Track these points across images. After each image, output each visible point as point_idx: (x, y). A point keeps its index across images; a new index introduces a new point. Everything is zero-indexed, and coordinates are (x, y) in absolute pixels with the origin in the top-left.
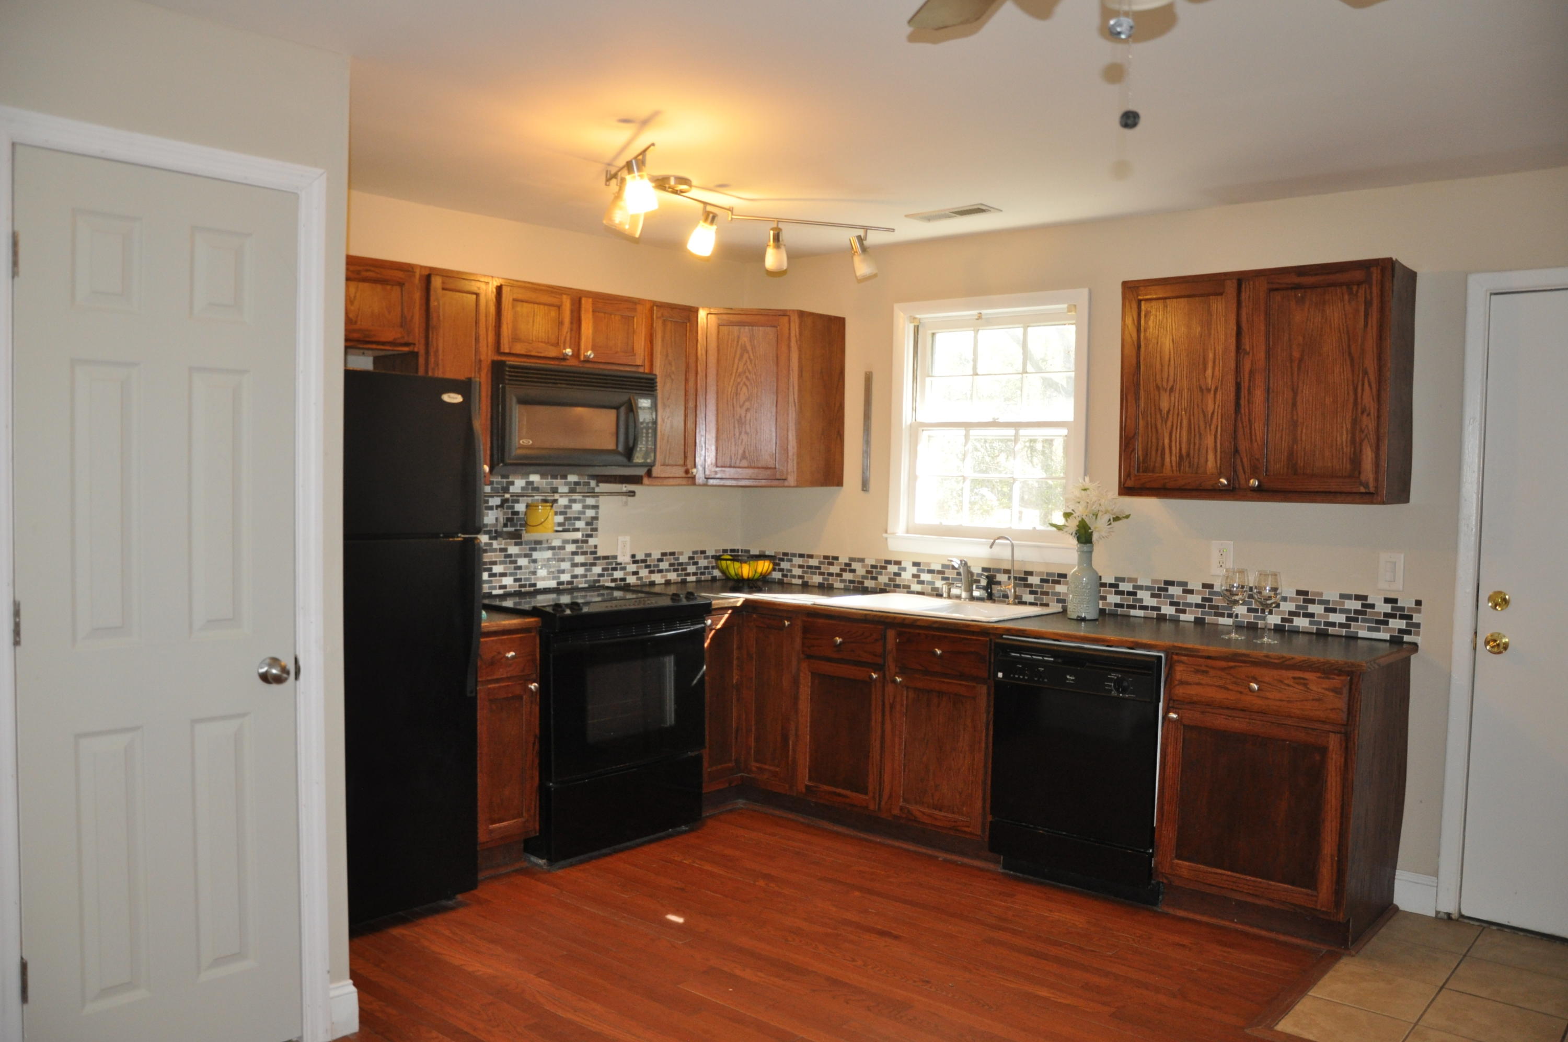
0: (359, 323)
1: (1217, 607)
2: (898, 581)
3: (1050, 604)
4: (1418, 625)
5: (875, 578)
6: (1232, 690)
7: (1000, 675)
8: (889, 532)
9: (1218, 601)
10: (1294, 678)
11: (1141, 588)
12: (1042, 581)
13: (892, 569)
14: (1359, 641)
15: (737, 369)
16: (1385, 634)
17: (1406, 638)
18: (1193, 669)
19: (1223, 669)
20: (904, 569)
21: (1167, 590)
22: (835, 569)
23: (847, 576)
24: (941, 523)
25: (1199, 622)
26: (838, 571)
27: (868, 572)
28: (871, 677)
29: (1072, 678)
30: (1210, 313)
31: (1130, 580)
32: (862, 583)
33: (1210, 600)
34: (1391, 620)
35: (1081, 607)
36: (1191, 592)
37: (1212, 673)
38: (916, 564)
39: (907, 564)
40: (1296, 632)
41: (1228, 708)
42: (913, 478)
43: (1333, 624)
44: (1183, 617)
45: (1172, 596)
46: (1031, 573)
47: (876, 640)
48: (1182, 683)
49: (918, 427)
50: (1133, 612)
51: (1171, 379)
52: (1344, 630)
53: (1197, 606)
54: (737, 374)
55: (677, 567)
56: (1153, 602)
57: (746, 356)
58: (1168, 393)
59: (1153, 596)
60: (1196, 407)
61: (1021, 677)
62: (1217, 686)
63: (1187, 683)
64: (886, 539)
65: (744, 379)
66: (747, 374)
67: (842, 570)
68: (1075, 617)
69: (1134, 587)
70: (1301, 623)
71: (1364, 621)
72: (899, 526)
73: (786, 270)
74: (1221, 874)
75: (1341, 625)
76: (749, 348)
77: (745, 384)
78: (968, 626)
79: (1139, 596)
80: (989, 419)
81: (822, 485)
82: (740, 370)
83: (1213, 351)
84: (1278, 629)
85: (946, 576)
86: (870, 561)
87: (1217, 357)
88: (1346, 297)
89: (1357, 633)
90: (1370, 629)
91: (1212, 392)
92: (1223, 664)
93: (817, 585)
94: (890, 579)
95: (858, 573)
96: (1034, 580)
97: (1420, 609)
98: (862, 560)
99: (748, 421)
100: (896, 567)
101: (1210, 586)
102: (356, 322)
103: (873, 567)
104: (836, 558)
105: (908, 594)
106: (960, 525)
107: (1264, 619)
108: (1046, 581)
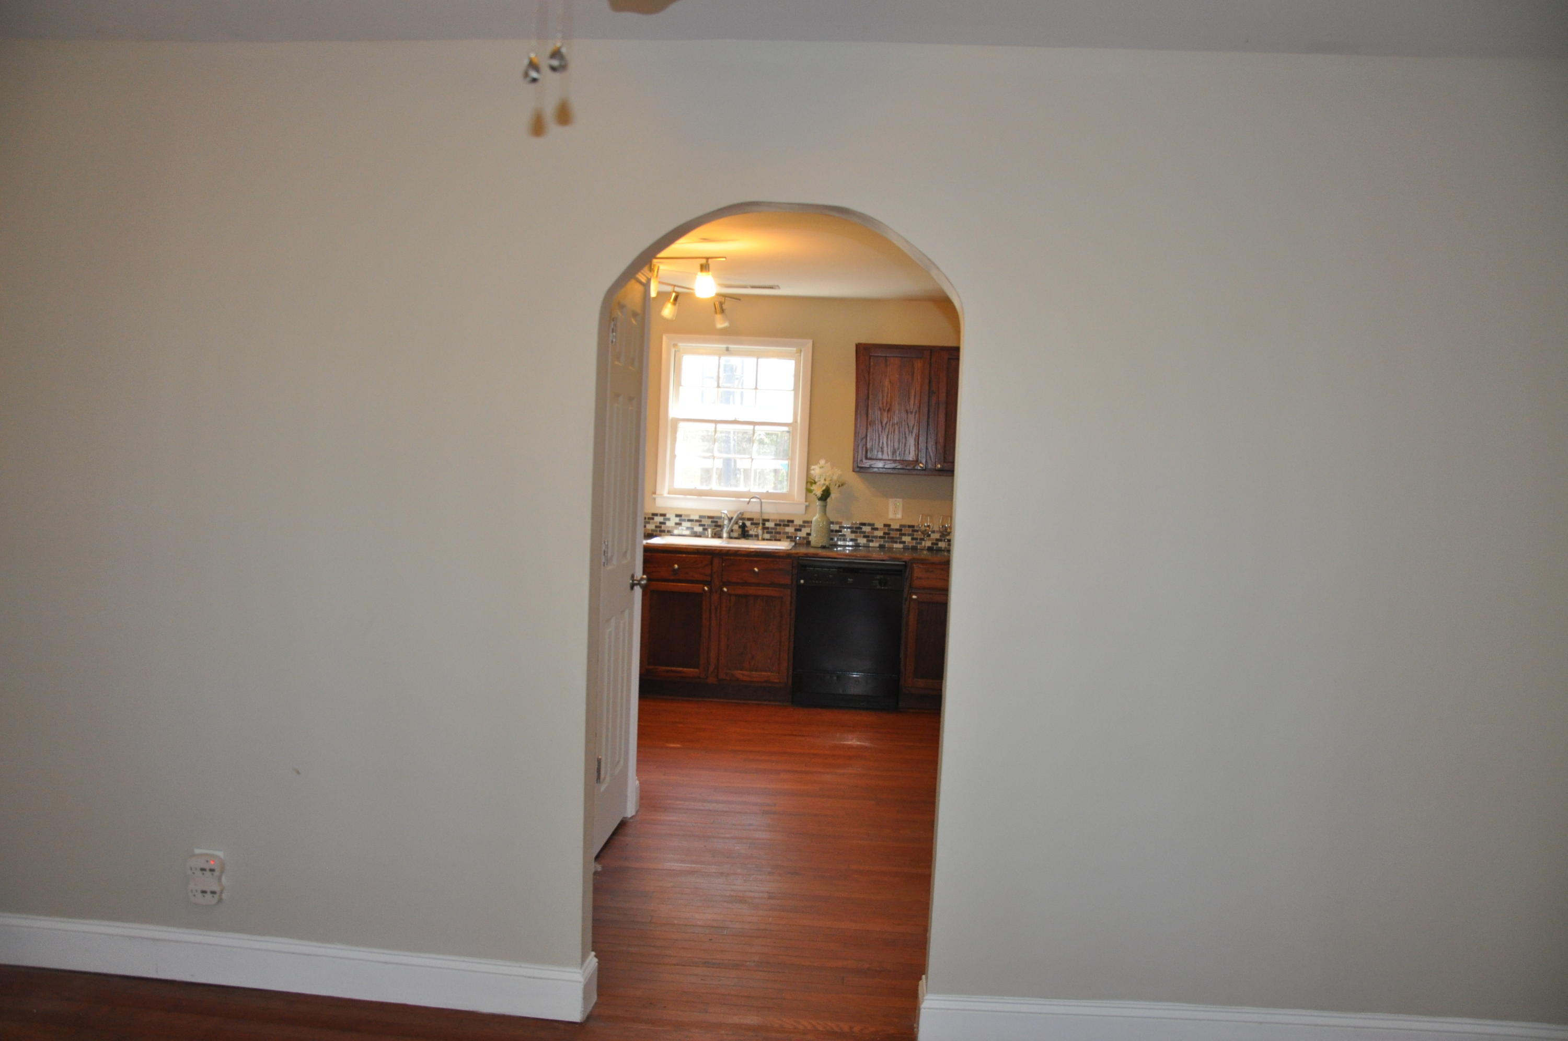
1: (892, 538)
2: (663, 527)
3: (782, 539)
7: (802, 582)
8: (657, 493)
9: (893, 534)
11: (844, 527)
12: (776, 525)
13: (659, 519)
18: (925, 571)
20: (669, 519)
21: (861, 528)
24: (695, 488)
25: (881, 547)
28: (704, 590)
29: (851, 579)
30: (913, 368)
31: (837, 523)
33: (888, 534)
36: (877, 529)
37: (936, 572)
38: (677, 516)
39: (671, 516)
42: (673, 456)
44: (871, 544)
45: (864, 532)
46: (768, 520)
47: (703, 565)
48: (917, 578)
49: (676, 421)
51: (889, 403)
53: (880, 537)
56: (852, 536)
58: (886, 412)
59: (852, 532)
60: (903, 421)
62: (939, 579)
63: (922, 579)
64: (655, 499)
68: (820, 546)
69: (840, 527)
72: (664, 490)
80: (733, 419)
83: (914, 389)
84: (930, 549)
85: (703, 523)
87: (917, 393)
91: (914, 413)
96: (770, 525)
100: (662, 518)
101: (889, 526)
105: (671, 535)
106: (711, 489)
107: (921, 543)
108: (779, 525)
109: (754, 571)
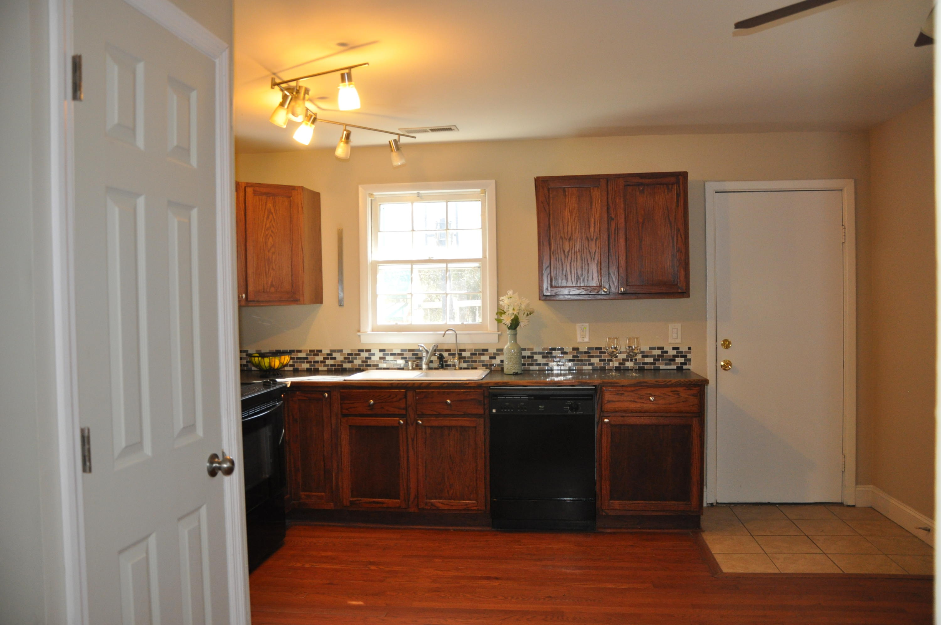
1: (582, 361)
2: (369, 362)
3: (478, 368)
4: (690, 360)
5: (352, 362)
6: (638, 402)
7: (494, 411)
8: (361, 331)
9: (581, 357)
10: (672, 391)
11: (536, 353)
12: (472, 354)
13: (364, 355)
14: (661, 371)
15: (266, 226)
16: (674, 366)
17: (685, 367)
18: (615, 393)
19: (632, 391)
20: (374, 354)
21: (551, 353)
22: (319, 358)
23: (329, 362)
24: (397, 324)
26: (322, 359)
27: (345, 358)
28: (399, 423)
29: (542, 407)
30: (591, 197)
31: (529, 349)
32: (342, 365)
33: (578, 357)
34: (676, 359)
36: (566, 353)
37: (626, 394)
38: (381, 351)
39: (375, 351)
40: (627, 369)
41: (632, 412)
42: (375, 296)
43: (647, 364)
45: (555, 356)
46: (464, 350)
47: (400, 399)
48: (609, 402)
49: (375, 265)
50: (532, 368)
51: (570, 232)
52: (653, 366)
53: (570, 360)
54: (266, 228)
56: (544, 361)
57: (271, 216)
58: (568, 241)
59: (543, 357)
60: (585, 248)
61: (509, 410)
62: (629, 401)
63: (613, 401)
64: (360, 336)
65: (270, 232)
66: (272, 229)
67: (324, 358)
68: (512, 373)
69: (532, 353)
70: (629, 364)
71: (662, 360)
72: (367, 327)
74: (638, 503)
75: (651, 364)
76: (273, 211)
77: (271, 236)
78: (466, 383)
79: (535, 358)
80: (427, 258)
81: (314, 303)
82: (267, 226)
83: (594, 218)
84: (618, 369)
85: (404, 356)
86: (346, 351)
87: (596, 221)
88: (666, 191)
89: (660, 367)
90: (666, 364)
91: (594, 240)
92: (633, 389)
93: (306, 370)
94: (363, 362)
95: (337, 359)
96: (466, 354)
97: (691, 351)
98: (341, 351)
99: (273, 261)
100: (367, 353)
101: (578, 349)
103: (349, 354)
104: (321, 351)
105: (377, 369)
106: (411, 324)
107: (609, 364)
108: (475, 354)
109: (447, 402)
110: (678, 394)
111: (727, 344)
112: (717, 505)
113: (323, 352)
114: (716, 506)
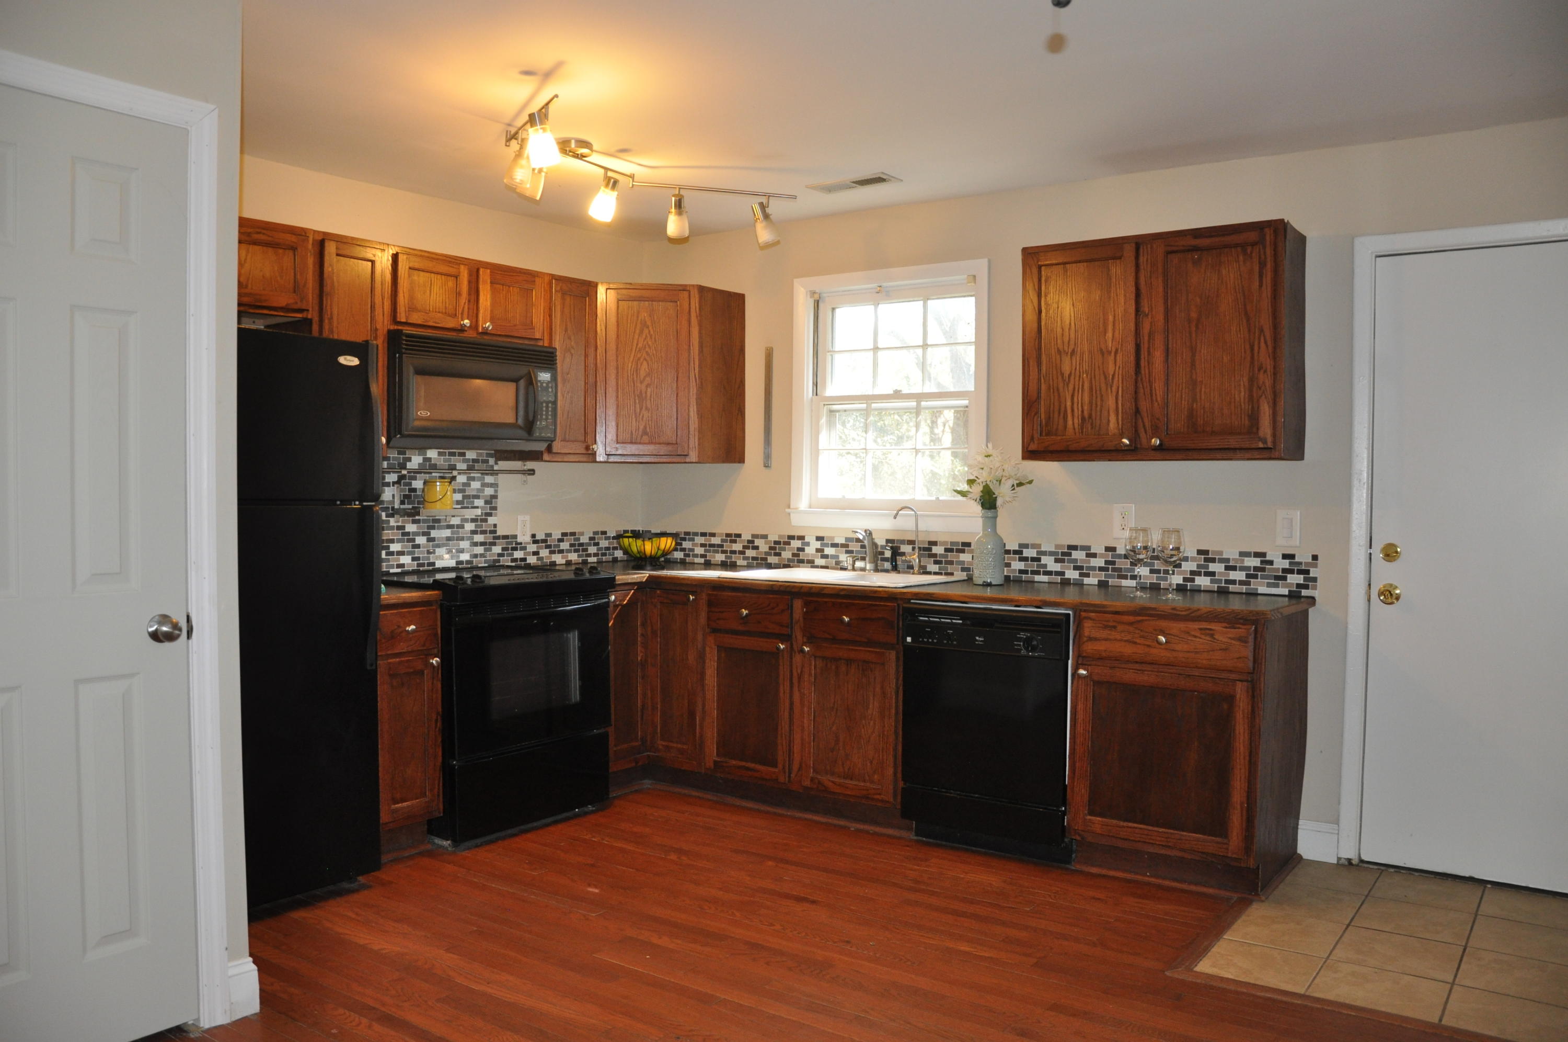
0: (250, 286)
1: (1120, 570)
2: (802, 556)
3: (955, 573)
4: (1314, 580)
5: (779, 554)
6: (1140, 644)
7: (909, 639)
8: (791, 507)
9: (1120, 563)
10: (1201, 629)
11: (1044, 553)
12: (947, 550)
13: (796, 544)
14: (1260, 598)
15: (637, 345)
16: (1283, 589)
17: (1304, 592)
18: (1101, 625)
19: (1131, 624)
20: (808, 544)
21: (1070, 554)
22: (737, 547)
23: (750, 553)
24: (844, 497)
25: (1103, 585)
26: (741, 549)
27: (771, 548)
28: (778, 649)
29: (981, 639)
30: (1109, 278)
31: (1034, 546)
32: (766, 559)
33: (1113, 563)
34: (1289, 576)
35: (987, 572)
36: (1094, 555)
37: (1120, 628)
38: (819, 539)
39: (810, 538)
40: (1198, 590)
41: (1137, 662)
42: (816, 453)
43: (1233, 582)
44: (1086, 581)
45: (1076, 560)
46: (935, 543)
47: (783, 611)
48: (1090, 639)
50: (1037, 578)
51: (1072, 342)
52: (1244, 587)
53: (1101, 569)
54: (637, 350)
55: (578, 547)
56: (1057, 567)
57: (646, 331)
58: (1069, 357)
59: (1057, 561)
60: (1097, 370)
61: (930, 640)
62: (1126, 641)
63: (1096, 639)
64: (789, 514)
65: (644, 354)
66: (647, 349)
67: (744, 547)
68: (981, 583)
69: (1038, 553)
70: (1203, 582)
71: (1263, 577)
72: (802, 501)
73: (688, 237)
74: (1134, 828)
75: (1242, 583)
76: (649, 323)
77: (645, 359)
79: (1043, 562)
80: (892, 391)
81: (724, 462)
82: (640, 345)
83: (1113, 313)
84: (1180, 589)
85: (850, 549)
86: (773, 537)
87: (1117, 318)
88: (1241, 258)
89: (1257, 589)
90: (1269, 585)
91: (1113, 354)
92: (1131, 618)
93: (720, 563)
94: (794, 555)
95: (760, 549)
96: (938, 550)
97: (1317, 564)
98: (765, 537)
99: (648, 398)
100: (800, 542)
101: (1113, 549)
102: (246, 287)
103: (776, 543)
104: (739, 536)
105: (812, 567)
106: (864, 498)
107: (1165, 579)
108: (951, 550)
109: (842, 621)
110: (1212, 636)
111: (1390, 553)
112: (1361, 864)
113: (743, 537)
114: (1357, 865)
